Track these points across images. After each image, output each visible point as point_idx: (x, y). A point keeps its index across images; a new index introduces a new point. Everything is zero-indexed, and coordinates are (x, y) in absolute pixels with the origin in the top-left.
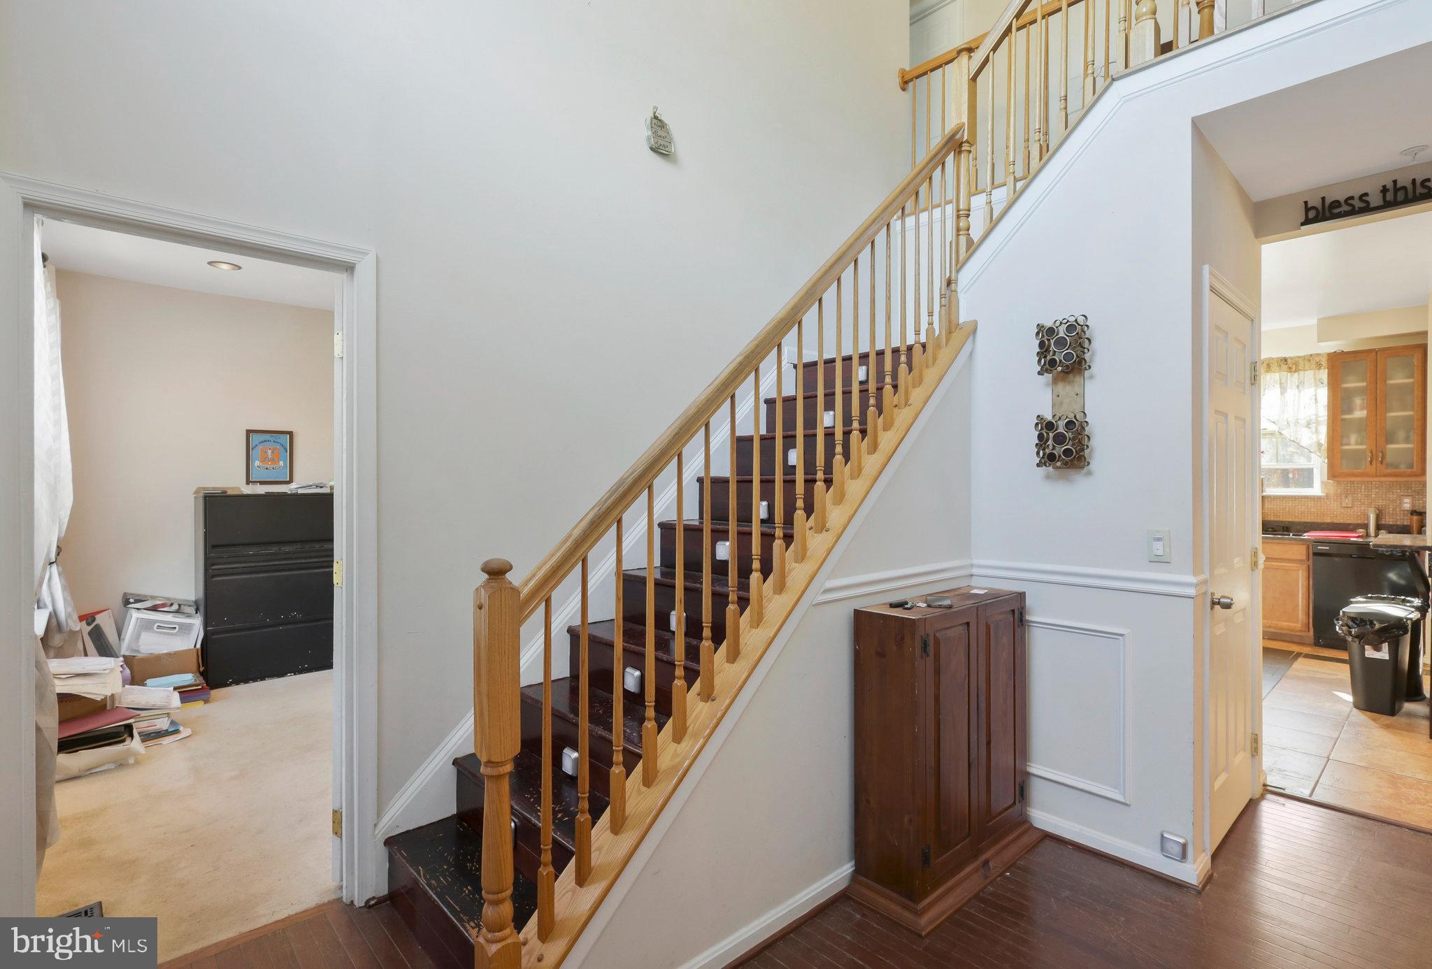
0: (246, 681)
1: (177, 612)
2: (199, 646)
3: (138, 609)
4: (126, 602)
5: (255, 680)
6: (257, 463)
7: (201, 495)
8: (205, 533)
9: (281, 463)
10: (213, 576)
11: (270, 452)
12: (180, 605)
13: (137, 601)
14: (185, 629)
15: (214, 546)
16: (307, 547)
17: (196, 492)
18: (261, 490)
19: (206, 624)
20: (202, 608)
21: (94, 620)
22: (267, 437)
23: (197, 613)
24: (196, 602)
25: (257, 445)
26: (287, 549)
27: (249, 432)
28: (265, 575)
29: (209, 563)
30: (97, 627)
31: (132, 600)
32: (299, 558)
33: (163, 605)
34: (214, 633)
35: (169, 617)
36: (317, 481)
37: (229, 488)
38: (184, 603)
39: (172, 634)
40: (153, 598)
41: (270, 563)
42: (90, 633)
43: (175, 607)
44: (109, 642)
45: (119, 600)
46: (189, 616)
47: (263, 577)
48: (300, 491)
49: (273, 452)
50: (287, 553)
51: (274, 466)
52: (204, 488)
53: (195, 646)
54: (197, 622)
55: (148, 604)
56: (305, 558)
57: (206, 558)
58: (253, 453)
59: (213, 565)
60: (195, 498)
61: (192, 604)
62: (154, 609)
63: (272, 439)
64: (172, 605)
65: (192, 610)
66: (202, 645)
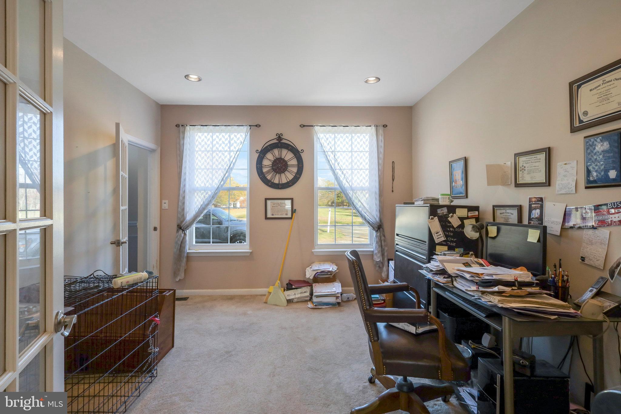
27: (450, 163)
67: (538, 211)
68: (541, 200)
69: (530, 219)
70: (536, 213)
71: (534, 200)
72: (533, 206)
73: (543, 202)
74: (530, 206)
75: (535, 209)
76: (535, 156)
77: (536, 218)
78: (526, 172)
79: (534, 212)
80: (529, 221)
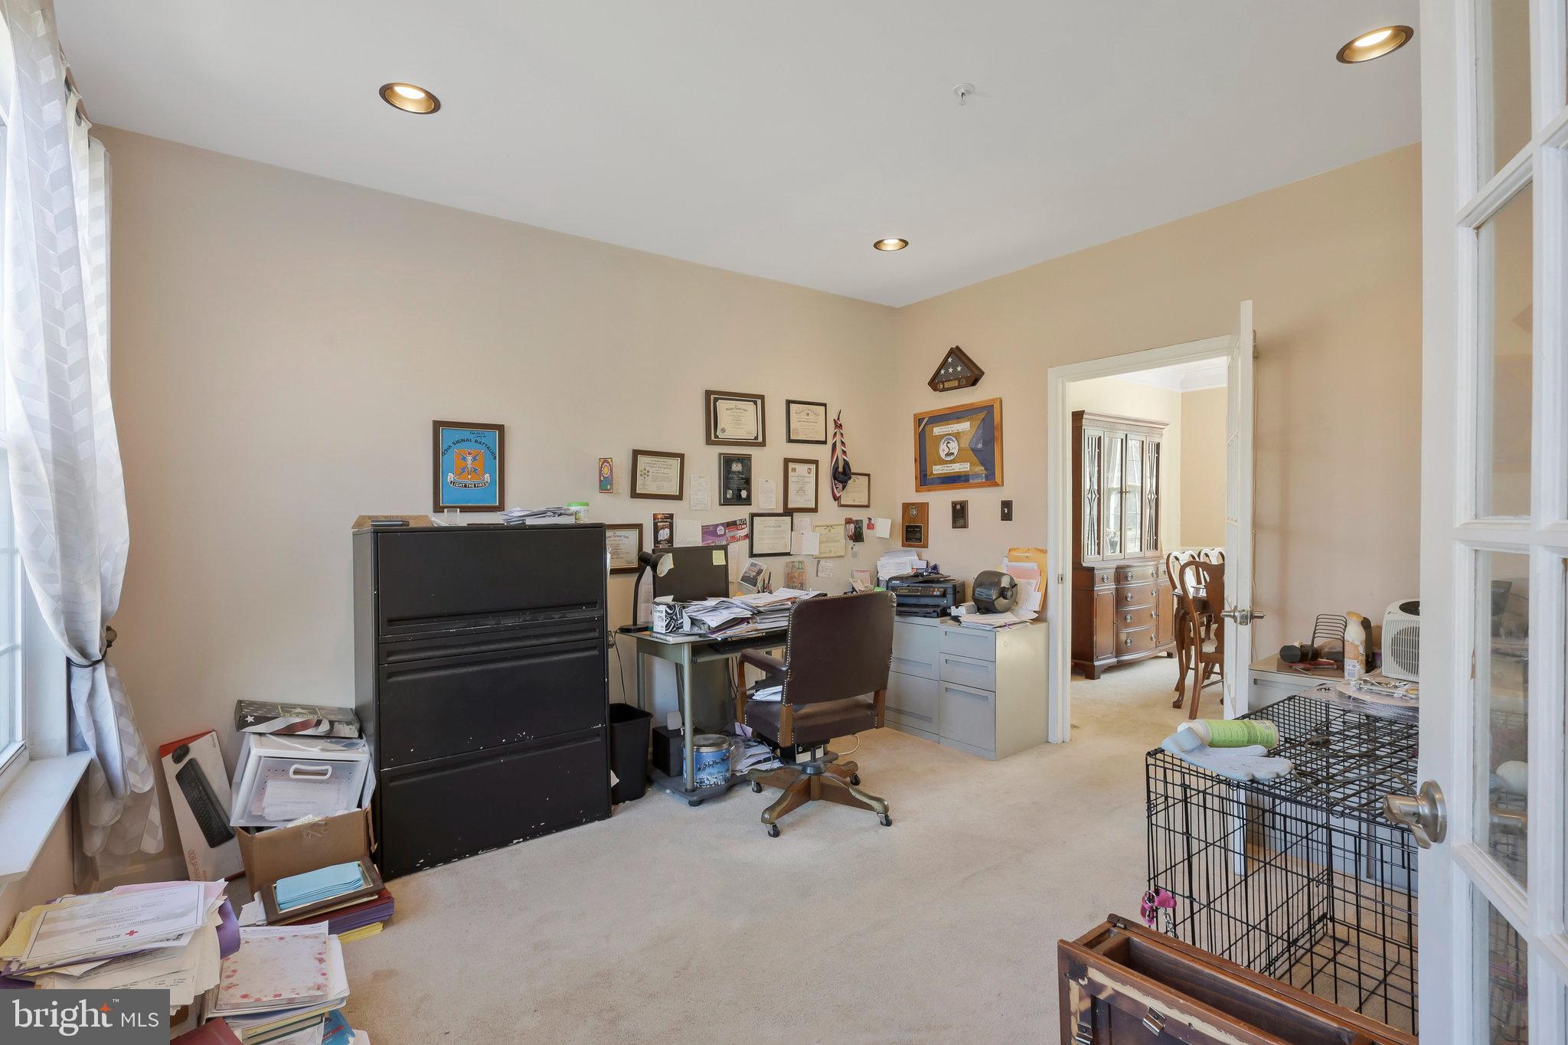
0: (447, 860)
1: (328, 736)
2: (367, 803)
3: (261, 734)
4: (241, 724)
5: (461, 856)
6: (451, 477)
7: (368, 527)
8: (377, 597)
9: (487, 476)
10: (390, 675)
11: (469, 458)
12: (332, 723)
13: (259, 720)
14: (343, 769)
15: (391, 621)
16: (541, 618)
17: (358, 524)
18: (462, 520)
19: (380, 760)
20: (371, 727)
21: (186, 751)
22: (465, 433)
23: (360, 737)
24: (359, 715)
25: (450, 447)
26: (509, 622)
27: (438, 425)
28: (475, 668)
29: (383, 652)
30: (192, 763)
31: (250, 719)
32: (528, 637)
33: (305, 725)
34: (393, 778)
35: (315, 750)
36: (553, 505)
37: (411, 517)
38: (340, 717)
39: (321, 782)
40: (288, 708)
41: (483, 648)
42: (179, 777)
43: (324, 727)
44: (213, 791)
45: (227, 718)
46: (347, 742)
47: (473, 673)
48: (529, 522)
49: (474, 459)
50: (512, 628)
51: (476, 481)
52: (370, 517)
53: (360, 805)
54: (362, 755)
55: (278, 724)
56: (536, 637)
57: (379, 643)
58: (444, 460)
59: (390, 654)
60: (354, 534)
61: (351, 717)
62: (289, 732)
63: (473, 437)
64: (319, 723)
65: (350, 731)
66: (373, 801)
67: (667, 531)
68: (671, 516)
69: (656, 541)
70: (664, 534)
71: (659, 516)
72: (659, 524)
73: (672, 519)
74: (655, 525)
75: (663, 528)
76: (665, 460)
77: (665, 540)
78: (650, 478)
79: (661, 532)
80: (655, 545)
